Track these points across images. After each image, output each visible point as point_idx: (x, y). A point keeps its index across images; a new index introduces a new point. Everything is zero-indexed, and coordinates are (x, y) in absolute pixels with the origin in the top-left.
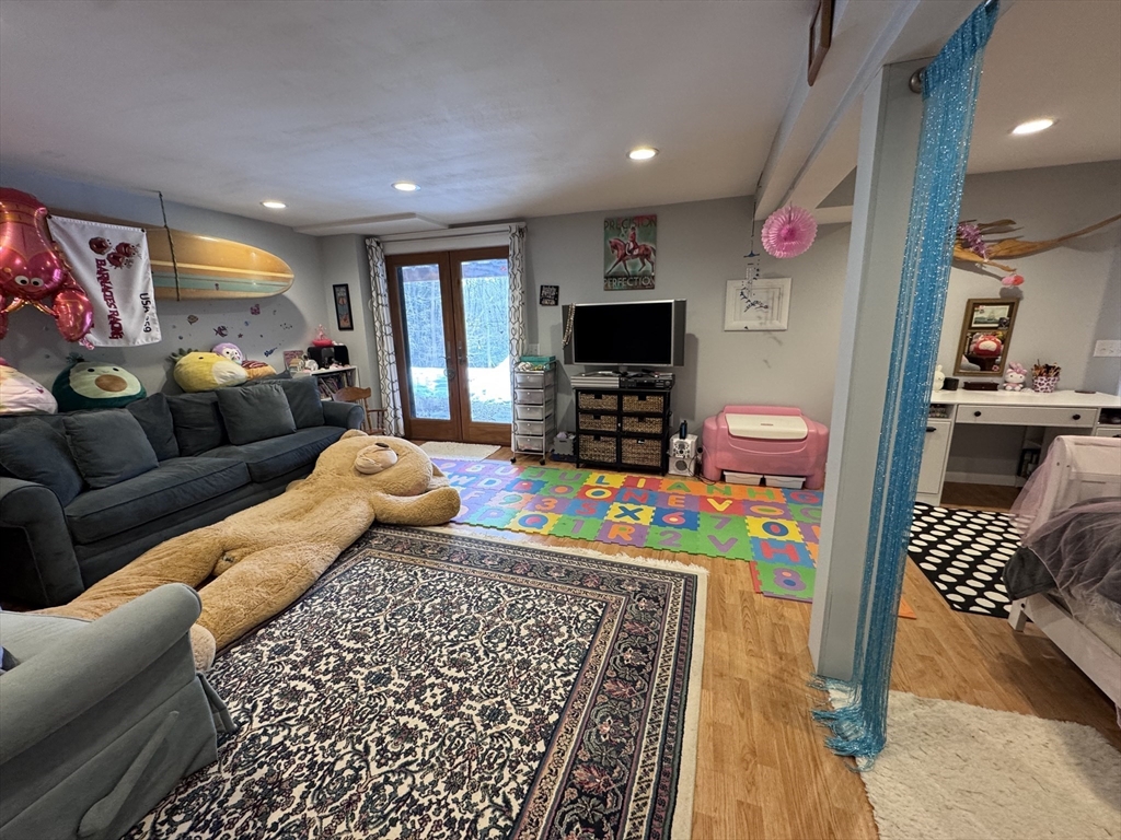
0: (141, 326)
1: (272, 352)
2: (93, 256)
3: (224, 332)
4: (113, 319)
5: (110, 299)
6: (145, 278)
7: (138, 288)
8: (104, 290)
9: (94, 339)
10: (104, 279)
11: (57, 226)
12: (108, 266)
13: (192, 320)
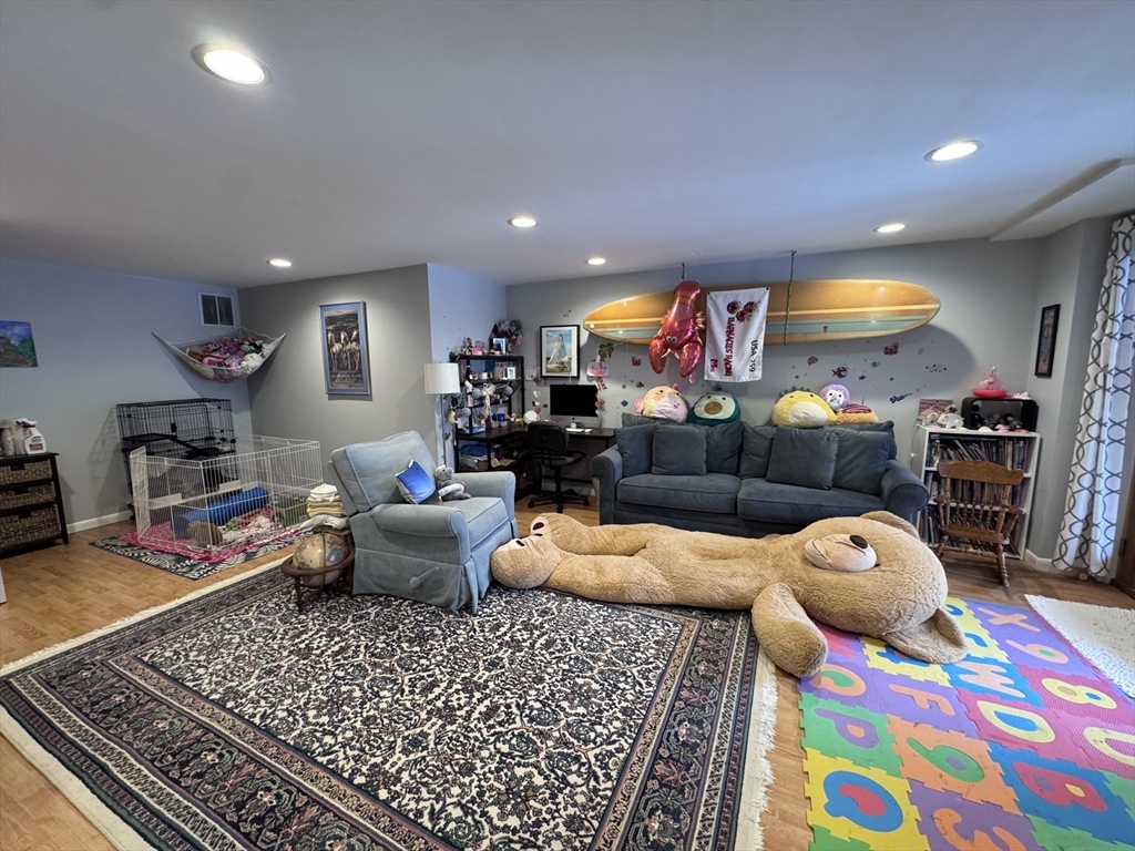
0: (747, 366)
1: (902, 398)
2: (727, 315)
3: (842, 373)
4: (727, 361)
5: (729, 347)
6: (760, 328)
7: (752, 336)
8: (727, 340)
9: (715, 376)
10: (730, 331)
11: (712, 299)
12: (736, 322)
13: (812, 361)
